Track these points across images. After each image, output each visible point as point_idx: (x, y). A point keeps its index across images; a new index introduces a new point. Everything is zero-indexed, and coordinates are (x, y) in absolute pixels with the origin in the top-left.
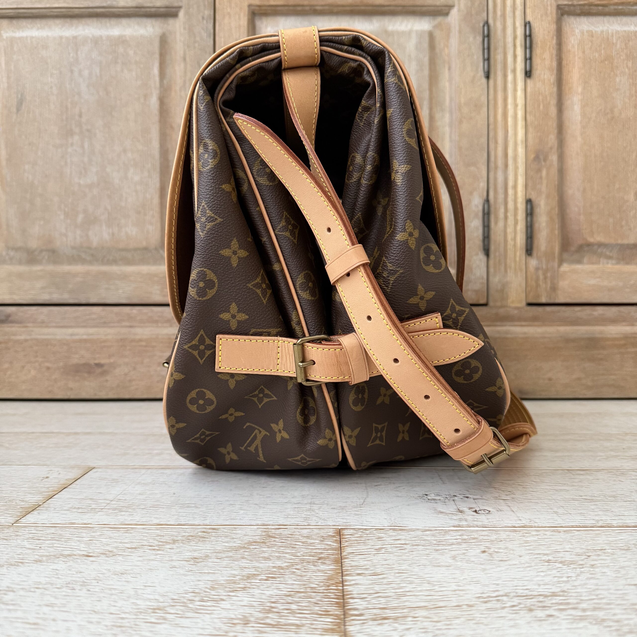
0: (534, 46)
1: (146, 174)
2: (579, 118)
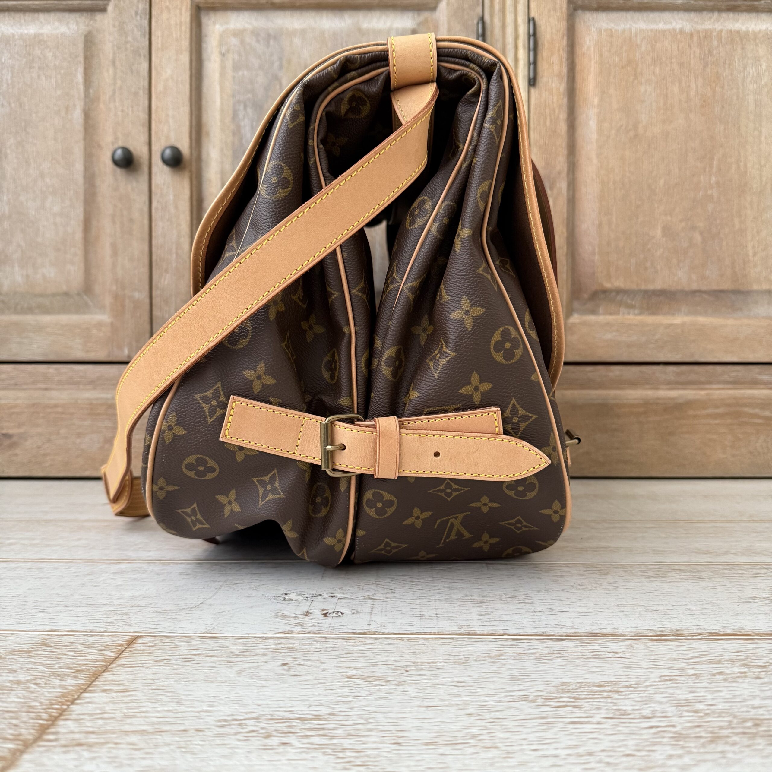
0: (540, 47)
1: (68, 203)
2: (595, 136)
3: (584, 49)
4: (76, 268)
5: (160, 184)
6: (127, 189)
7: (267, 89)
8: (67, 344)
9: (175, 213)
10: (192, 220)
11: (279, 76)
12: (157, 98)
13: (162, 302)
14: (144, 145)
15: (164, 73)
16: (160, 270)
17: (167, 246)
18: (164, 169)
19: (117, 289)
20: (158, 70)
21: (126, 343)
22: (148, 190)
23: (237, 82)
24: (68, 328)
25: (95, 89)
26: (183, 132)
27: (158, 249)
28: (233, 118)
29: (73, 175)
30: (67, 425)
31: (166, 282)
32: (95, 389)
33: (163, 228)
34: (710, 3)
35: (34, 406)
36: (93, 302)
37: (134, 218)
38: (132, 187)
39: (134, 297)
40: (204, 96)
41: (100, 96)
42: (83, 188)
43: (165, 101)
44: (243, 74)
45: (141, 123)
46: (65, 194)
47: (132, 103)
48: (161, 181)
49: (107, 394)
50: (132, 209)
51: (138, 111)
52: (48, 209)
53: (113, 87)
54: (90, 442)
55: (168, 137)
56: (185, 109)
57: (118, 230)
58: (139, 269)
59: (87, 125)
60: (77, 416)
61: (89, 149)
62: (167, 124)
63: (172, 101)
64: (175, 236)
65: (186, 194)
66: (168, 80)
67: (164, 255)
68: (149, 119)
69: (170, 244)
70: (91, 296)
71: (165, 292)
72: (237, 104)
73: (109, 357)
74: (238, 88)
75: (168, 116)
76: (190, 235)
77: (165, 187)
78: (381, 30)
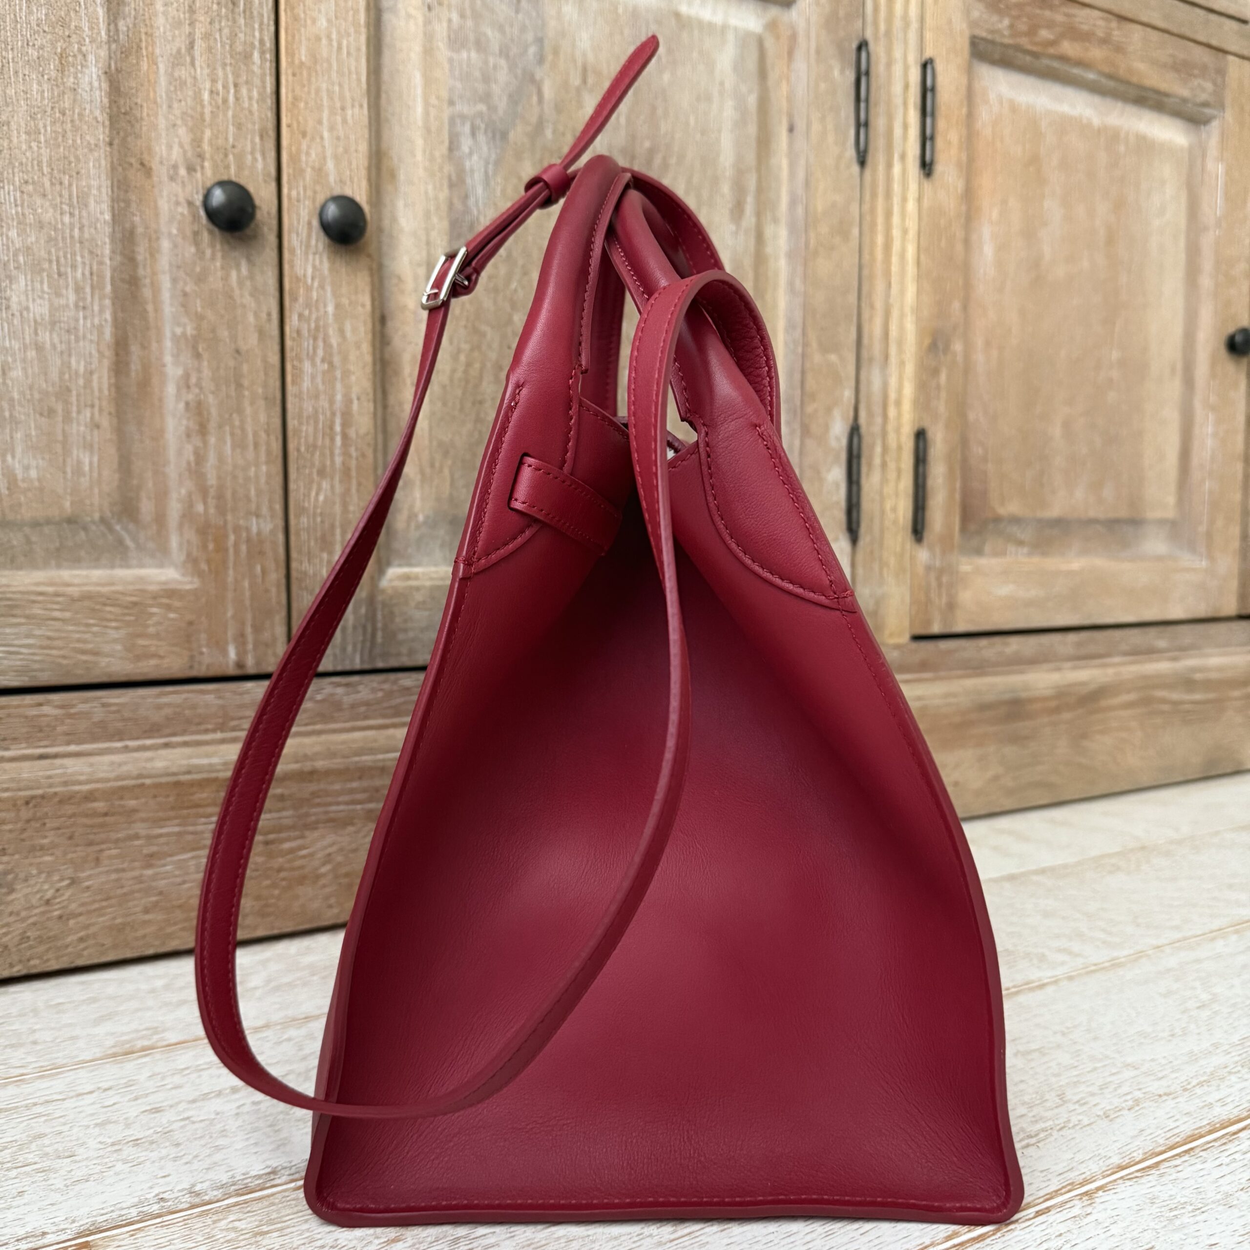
2: (991, 270)
3: (979, 125)
4: (95, 459)
5: (305, 276)
6: (226, 278)
7: (514, 99)
8: (85, 641)
9: (339, 345)
10: (374, 364)
11: (538, 77)
12: (294, 75)
13: (312, 543)
14: (265, 181)
15: (309, 22)
16: (307, 471)
17: (321, 417)
18: (313, 242)
19: (206, 509)
20: (296, 11)
21: (230, 634)
22: (277, 285)
23: (457, 73)
24: (86, 603)
25: (130, 21)
26: (354, 166)
27: (301, 424)
28: (451, 149)
29: (81, 229)
30: (117, 841)
31: (321, 498)
32: (166, 745)
33: (313, 377)
34: (1122, 88)
35: (27, 803)
36: (134, 539)
37: (244, 347)
38: (239, 276)
39: (248, 530)
40: (384, 87)
41: (141, 40)
42: (108, 262)
43: (313, 87)
44: (469, 58)
45: (257, 127)
46: (60, 274)
47: (237, 75)
48: (305, 270)
49: (207, 756)
50: (240, 327)
51: (250, 98)
52: (15, 307)
53: (187, 29)
54: (177, 873)
55: (320, 172)
56: (358, 114)
57: (206, 373)
58: (257, 465)
59: (115, 109)
60: (143, 815)
61: (120, 169)
62: (318, 140)
63: (328, 90)
64: (339, 397)
65: (363, 306)
66: (318, 39)
67: (315, 438)
68: (275, 122)
69: (328, 414)
70: (131, 526)
71: (319, 519)
72: (458, 121)
73: (191, 667)
74: (459, 85)
75: (320, 122)
76: (371, 396)
77: (316, 284)
78: (711, 26)
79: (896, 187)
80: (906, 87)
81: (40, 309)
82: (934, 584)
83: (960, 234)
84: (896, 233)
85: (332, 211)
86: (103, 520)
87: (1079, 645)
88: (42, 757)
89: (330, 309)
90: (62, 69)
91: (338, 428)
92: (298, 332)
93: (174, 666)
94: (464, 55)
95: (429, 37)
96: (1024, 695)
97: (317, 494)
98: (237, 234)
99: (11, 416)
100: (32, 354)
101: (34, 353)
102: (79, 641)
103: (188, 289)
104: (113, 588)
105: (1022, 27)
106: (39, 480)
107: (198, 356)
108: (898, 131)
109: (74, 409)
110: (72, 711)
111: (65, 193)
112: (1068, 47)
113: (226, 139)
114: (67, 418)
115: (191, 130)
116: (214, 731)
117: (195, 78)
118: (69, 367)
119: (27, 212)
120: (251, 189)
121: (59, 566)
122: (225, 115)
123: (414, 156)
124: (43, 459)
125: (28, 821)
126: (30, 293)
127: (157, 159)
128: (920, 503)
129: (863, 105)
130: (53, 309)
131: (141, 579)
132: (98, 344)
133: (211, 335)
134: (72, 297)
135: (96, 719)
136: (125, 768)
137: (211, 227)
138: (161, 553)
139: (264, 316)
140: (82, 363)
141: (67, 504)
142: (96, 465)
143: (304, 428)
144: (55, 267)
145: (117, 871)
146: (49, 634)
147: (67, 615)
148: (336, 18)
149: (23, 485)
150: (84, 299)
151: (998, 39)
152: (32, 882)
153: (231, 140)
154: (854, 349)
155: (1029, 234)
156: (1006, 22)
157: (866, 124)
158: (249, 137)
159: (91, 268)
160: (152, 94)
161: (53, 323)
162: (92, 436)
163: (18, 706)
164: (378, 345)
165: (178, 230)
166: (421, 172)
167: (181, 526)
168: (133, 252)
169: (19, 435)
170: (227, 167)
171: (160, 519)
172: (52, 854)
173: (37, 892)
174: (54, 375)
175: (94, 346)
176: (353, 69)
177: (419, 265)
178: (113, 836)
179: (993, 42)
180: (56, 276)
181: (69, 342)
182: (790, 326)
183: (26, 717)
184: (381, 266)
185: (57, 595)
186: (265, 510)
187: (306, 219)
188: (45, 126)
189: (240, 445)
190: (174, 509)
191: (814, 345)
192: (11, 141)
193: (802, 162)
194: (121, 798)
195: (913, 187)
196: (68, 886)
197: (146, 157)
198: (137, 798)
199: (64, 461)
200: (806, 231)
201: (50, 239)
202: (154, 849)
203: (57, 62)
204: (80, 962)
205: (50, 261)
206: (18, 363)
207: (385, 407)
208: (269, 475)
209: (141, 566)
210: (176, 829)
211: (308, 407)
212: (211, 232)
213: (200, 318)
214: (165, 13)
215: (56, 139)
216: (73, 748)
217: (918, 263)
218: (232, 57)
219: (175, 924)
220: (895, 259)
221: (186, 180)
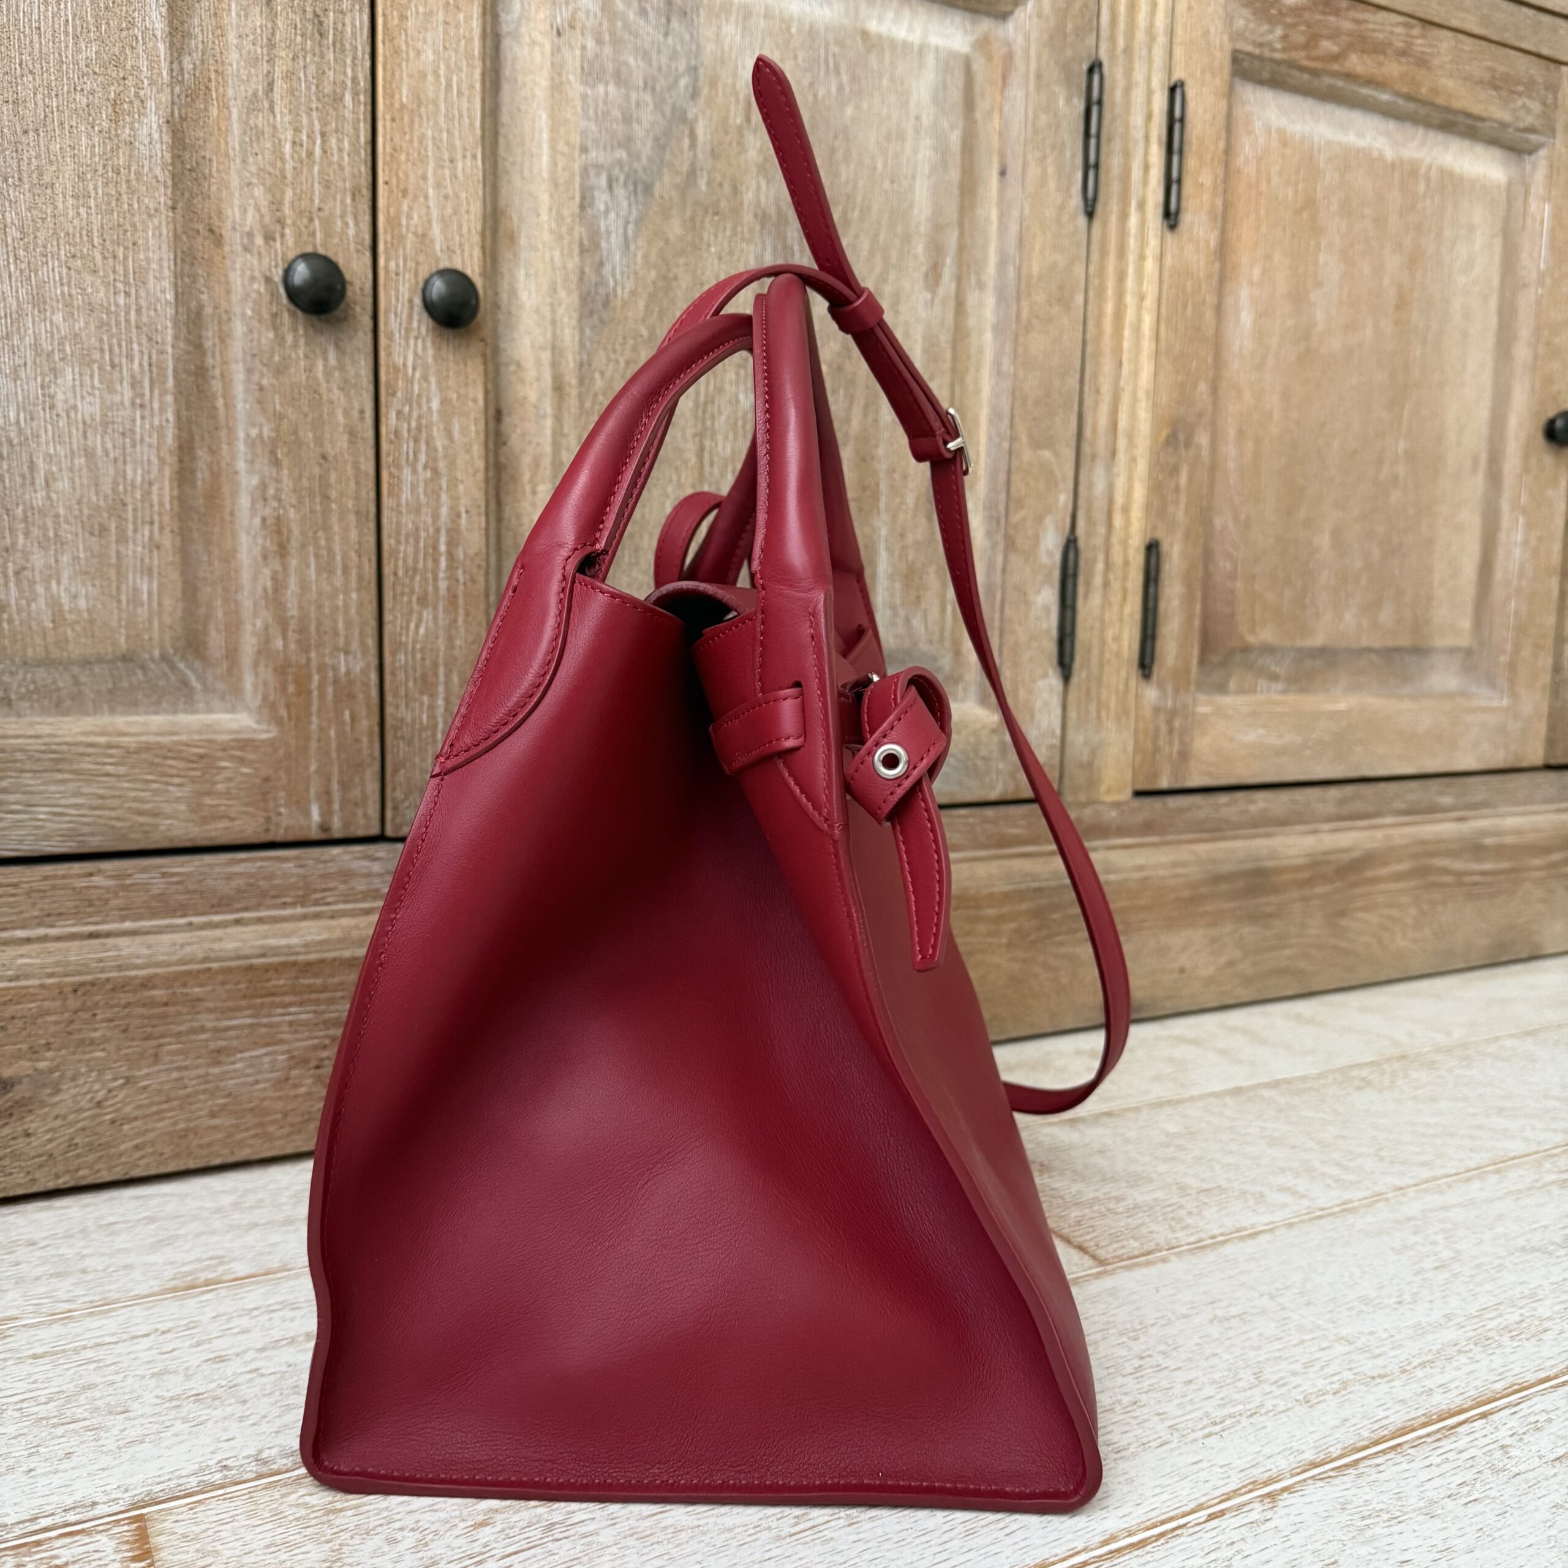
2: (1249, 343)
3: (1240, 161)
4: (155, 585)
5: (405, 365)
6: (310, 370)
7: (661, 144)
8: (142, 801)
9: (444, 447)
10: (487, 469)
11: (690, 116)
12: (393, 120)
13: (411, 684)
14: (358, 251)
15: (412, 54)
16: (405, 599)
17: (423, 534)
18: (415, 324)
19: (285, 646)
20: (396, 42)
21: (312, 791)
22: (371, 377)
23: (591, 112)
24: (144, 756)
25: (197, 56)
26: (465, 229)
27: (399, 542)
28: (582, 207)
29: (139, 311)
30: (179, 1034)
31: (422, 631)
32: (238, 922)
33: (414, 488)
34: (1423, 111)
35: (75, 991)
36: (202, 679)
37: (331, 453)
38: (325, 366)
39: (335, 669)
40: (502, 131)
41: (210, 80)
42: (170, 350)
43: (416, 134)
44: (607, 94)
45: (348, 185)
46: (113, 366)
47: (324, 123)
48: (405, 358)
49: (286, 935)
50: (326, 428)
51: (340, 150)
52: (60, 407)
53: (266, 67)
54: (248, 1071)
55: (423, 237)
56: (471, 167)
57: (287, 483)
58: (346, 592)
59: (179, 165)
60: (210, 1005)
61: (185, 238)
62: (422, 199)
63: (434, 138)
64: (444, 511)
65: (475, 400)
66: (424, 75)
67: (416, 561)
68: (370, 179)
69: (431, 530)
70: (198, 664)
71: (418, 656)
72: (592, 172)
73: (267, 830)
74: (593, 127)
75: (424, 178)
76: (483, 509)
77: (418, 375)
78: (906, 45)
79: (1132, 243)
80: (1149, 117)
81: (89, 408)
82: (1164, 728)
83: (1211, 300)
84: (1130, 299)
85: (438, 287)
86: (164, 658)
87: (1342, 802)
88: (92, 936)
89: (435, 404)
90: (116, 118)
91: (443, 548)
92: (397, 433)
93: (247, 828)
94: (601, 89)
95: (557, 69)
96: (1269, 864)
97: (417, 627)
98: (323, 316)
99: (56, 535)
100: (80, 461)
101: (83, 460)
102: (135, 799)
103: (265, 382)
104: (175, 738)
105: (1299, 38)
106: (88, 610)
107: (277, 463)
108: (1136, 174)
109: (131, 527)
110: (128, 882)
111: (120, 269)
112: (1356, 63)
113: (312, 200)
114: (122, 538)
115: (269, 190)
116: (293, 905)
117: (275, 127)
118: (125, 478)
119: (73, 292)
120: (341, 262)
121: (112, 711)
122: (311, 171)
123: (538, 216)
124: (94, 585)
125: (76, 1012)
126: (78, 389)
127: (229, 224)
128: (1149, 632)
129: (1093, 142)
130: (106, 408)
131: (209, 727)
132: (158, 449)
133: (293, 438)
134: (128, 394)
135: (155, 891)
136: (188, 950)
137: (292, 307)
138: (233, 695)
139: (355, 413)
140: (139, 472)
141: (123, 640)
142: (155, 591)
143: (402, 548)
144: (107, 357)
145: (179, 1069)
146: (101, 792)
147: (122, 770)
148: (445, 48)
149: (67, 616)
150: (142, 395)
151: (1267, 53)
152: (81, 1082)
153: (317, 201)
154: (1074, 443)
155: (1298, 297)
156: (1279, 32)
157: (1097, 166)
158: (339, 197)
159: (150, 358)
160: (223, 146)
161: (105, 424)
162: (151, 558)
163: (64, 877)
164: (491, 446)
165: (253, 310)
166: (547, 236)
167: (256, 664)
168: (200, 337)
169: (65, 559)
170: (313, 234)
171: (232, 654)
172: (103, 1050)
173: (88, 1092)
174: (107, 488)
175: (154, 451)
176: (465, 113)
177: (542, 348)
178: (177, 1029)
179: (1260, 58)
180: (108, 368)
181: (124, 448)
182: (996, 416)
183: (74, 889)
184: (496, 351)
185: (109, 746)
186: (355, 646)
187: (406, 296)
188: (96, 189)
189: (326, 568)
190: (249, 644)
191: (1024, 439)
192: (55, 208)
193: (1015, 213)
194: (185, 985)
195: (1153, 243)
196: (122, 1086)
197: (216, 222)
198: (202, 985)
199: (118, 589)
200: (1018, 299)
201: (102, 324)
202: (223, 1043)
203: (110, 110)
204: (136, 1173)
205: (102, 350)
206: (64, 473)
207: (499, 520)
208: (360, 604)
209: (210, 710)
210: (248, 1021)
211: (408, 524)
212: (292, 314)
213: (281, 417)
214: (239, 48)
215: (109, 204)
216: (128, 925)
217: (1157, 338)
218: (318, 100)
219: (247, 1130)
220: (1127, 333)
221: (262, 250)
